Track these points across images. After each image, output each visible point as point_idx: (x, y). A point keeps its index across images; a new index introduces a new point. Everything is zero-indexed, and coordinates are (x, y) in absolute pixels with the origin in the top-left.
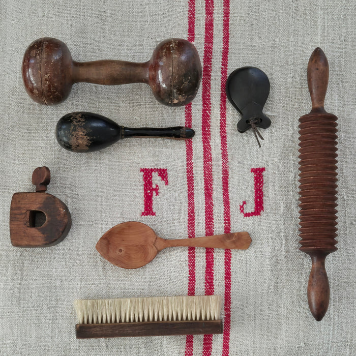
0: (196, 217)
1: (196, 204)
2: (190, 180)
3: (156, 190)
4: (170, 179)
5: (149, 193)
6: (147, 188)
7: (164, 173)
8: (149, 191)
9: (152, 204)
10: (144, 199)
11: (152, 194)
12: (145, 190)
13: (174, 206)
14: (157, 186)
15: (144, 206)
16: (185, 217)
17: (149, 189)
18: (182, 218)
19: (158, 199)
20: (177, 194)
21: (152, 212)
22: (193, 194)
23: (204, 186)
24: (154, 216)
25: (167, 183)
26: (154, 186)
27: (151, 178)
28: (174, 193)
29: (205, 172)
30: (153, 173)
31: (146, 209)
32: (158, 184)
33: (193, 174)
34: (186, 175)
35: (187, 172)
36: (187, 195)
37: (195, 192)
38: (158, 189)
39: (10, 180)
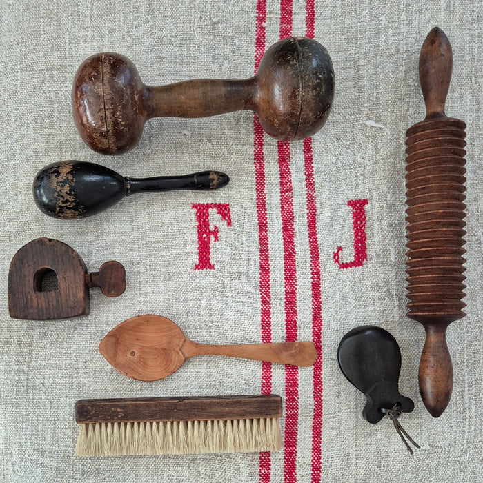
0: (271, 270)
1: (271, 252)
2: (262, 218)
3: (215, 233)
4: (234, 218)
5: (205, 238)
6: (202, 231)
7: (226, 209)
8: (205, 235)
9: (209, 252)
10: (198, 246)
11: (209, 239)
12: (199, 234)
13: (240, 255)
14: (216, 228)
15: (198, 257)
16: (255, 270)
17: (205, 232)
18: (251, 271)
19: (218, 247)
20: (244, 239)
21: (210, 265)
22: (266, 237)
23: (282, 226)
24: (213, 270)
25: (229, 224)
26: (212, 228)
27: (207, 217)
28: (240, 237)
29: (282, 207)
30: (210, 210)
31: (201, 260)
32: (217, 225)
33: (266, 210)
34: (256, 212)
35: (257, 207)
36: (258, 239)
37: (270, 235)
38: (218, 232)
39: (11, 223)
